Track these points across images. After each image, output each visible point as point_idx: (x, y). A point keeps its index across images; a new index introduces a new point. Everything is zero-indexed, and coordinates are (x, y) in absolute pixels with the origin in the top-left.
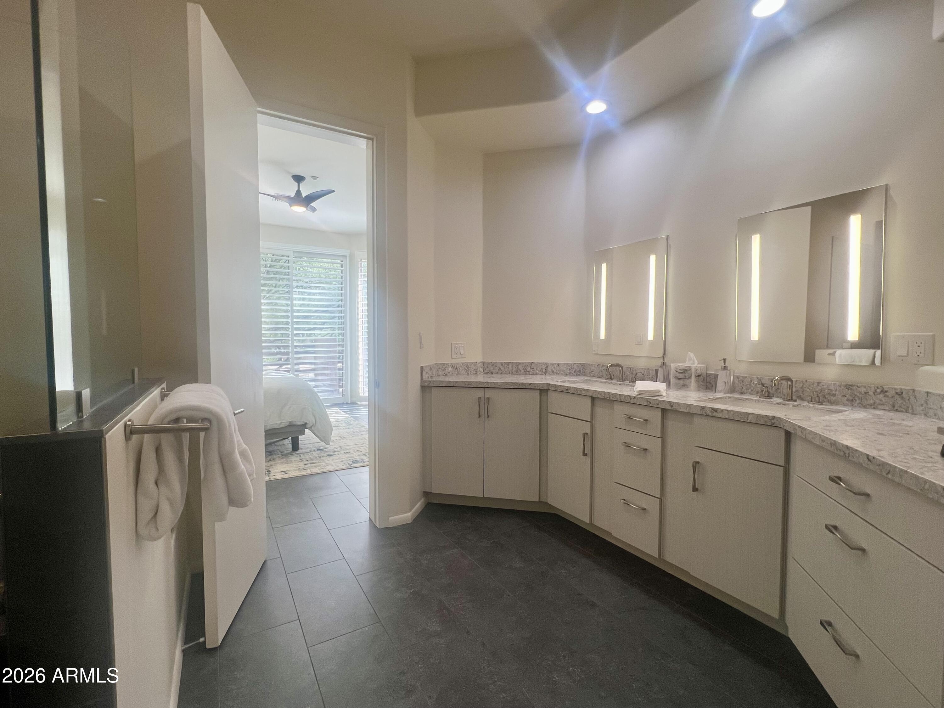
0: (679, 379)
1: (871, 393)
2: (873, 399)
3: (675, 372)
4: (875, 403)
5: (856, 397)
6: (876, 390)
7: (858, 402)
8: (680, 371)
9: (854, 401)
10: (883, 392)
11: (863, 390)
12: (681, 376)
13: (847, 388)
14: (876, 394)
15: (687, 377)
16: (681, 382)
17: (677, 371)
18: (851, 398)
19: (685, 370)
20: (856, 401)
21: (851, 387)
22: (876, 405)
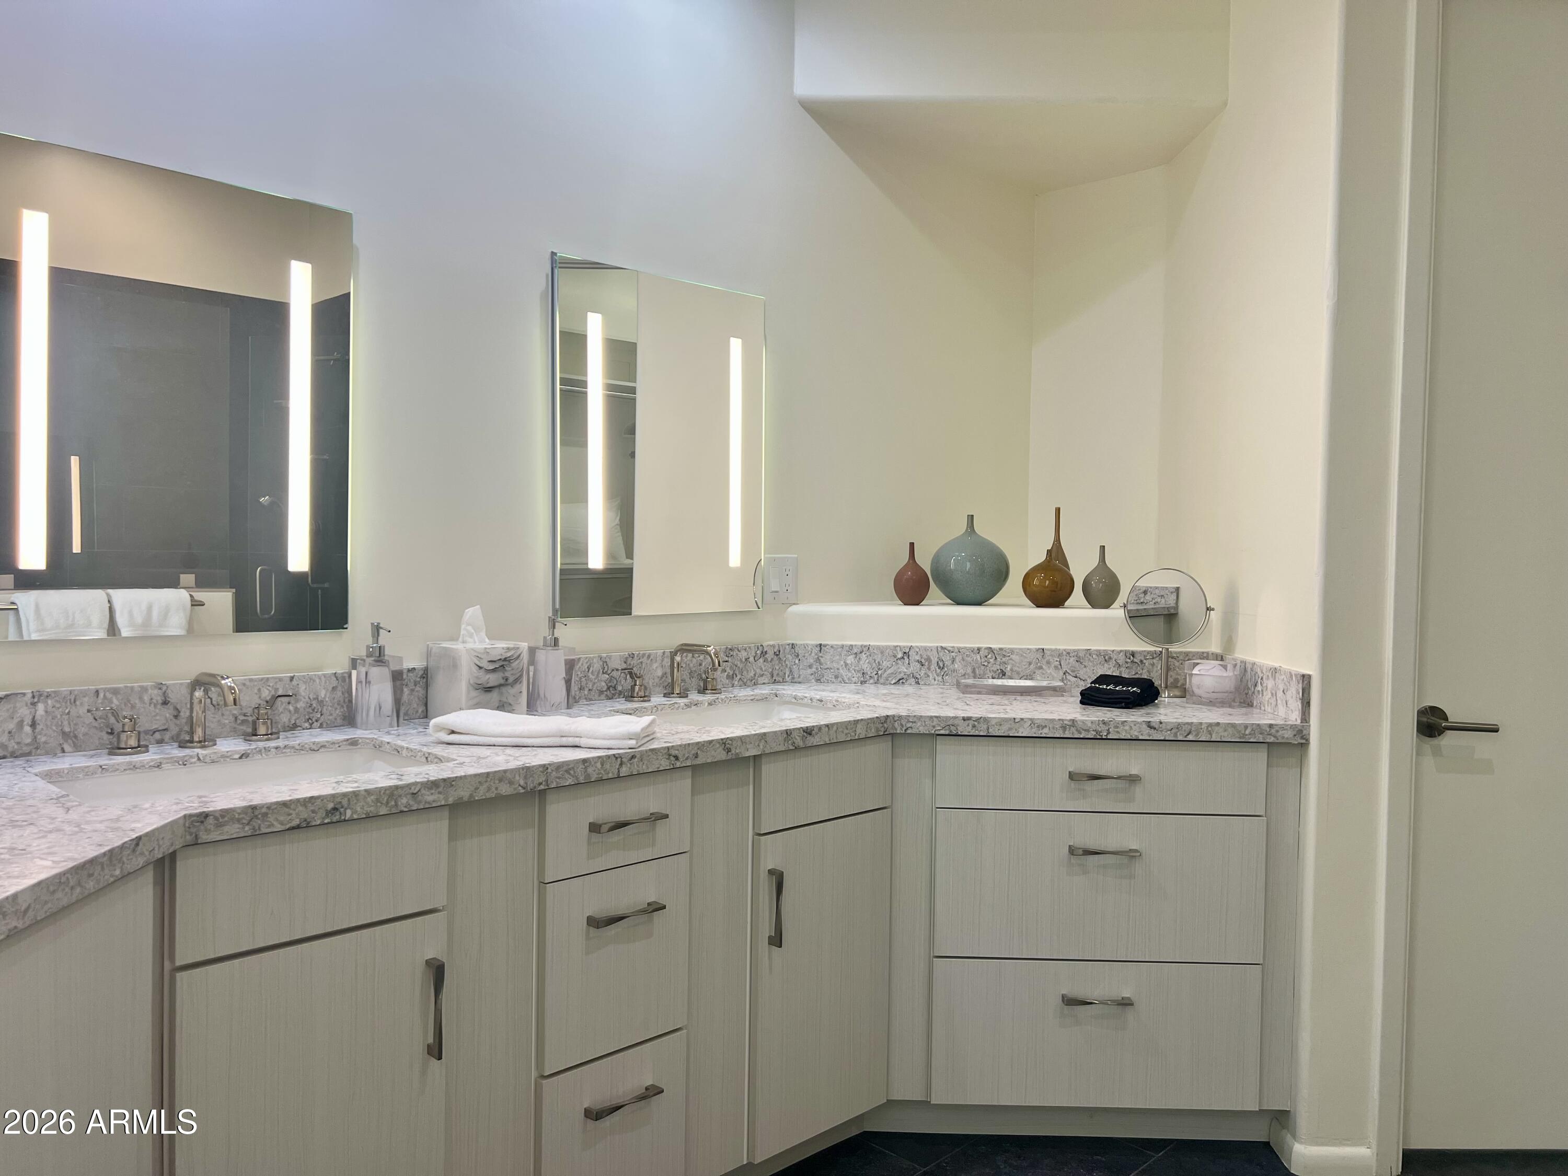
0: (488, 689)
1: (752, 659)
2: (753, 669)
3: (475, 669)
4: (755, 675)
5: (737, 668)
6: (756, 653)
7: (739, 677)
8: (491, 667)
9: (735, 676)
10: (764, 653)
11: (743, 654)
12: (493, 679)
13: (727, 656)
14: (756, 659)
15: (511, 680)
16: (494, 695)
17: (480, 668)
18: (731, 673)
19: (505, 660)
20: (736, 676)
21: (732, 653)
22: (757, 676)
